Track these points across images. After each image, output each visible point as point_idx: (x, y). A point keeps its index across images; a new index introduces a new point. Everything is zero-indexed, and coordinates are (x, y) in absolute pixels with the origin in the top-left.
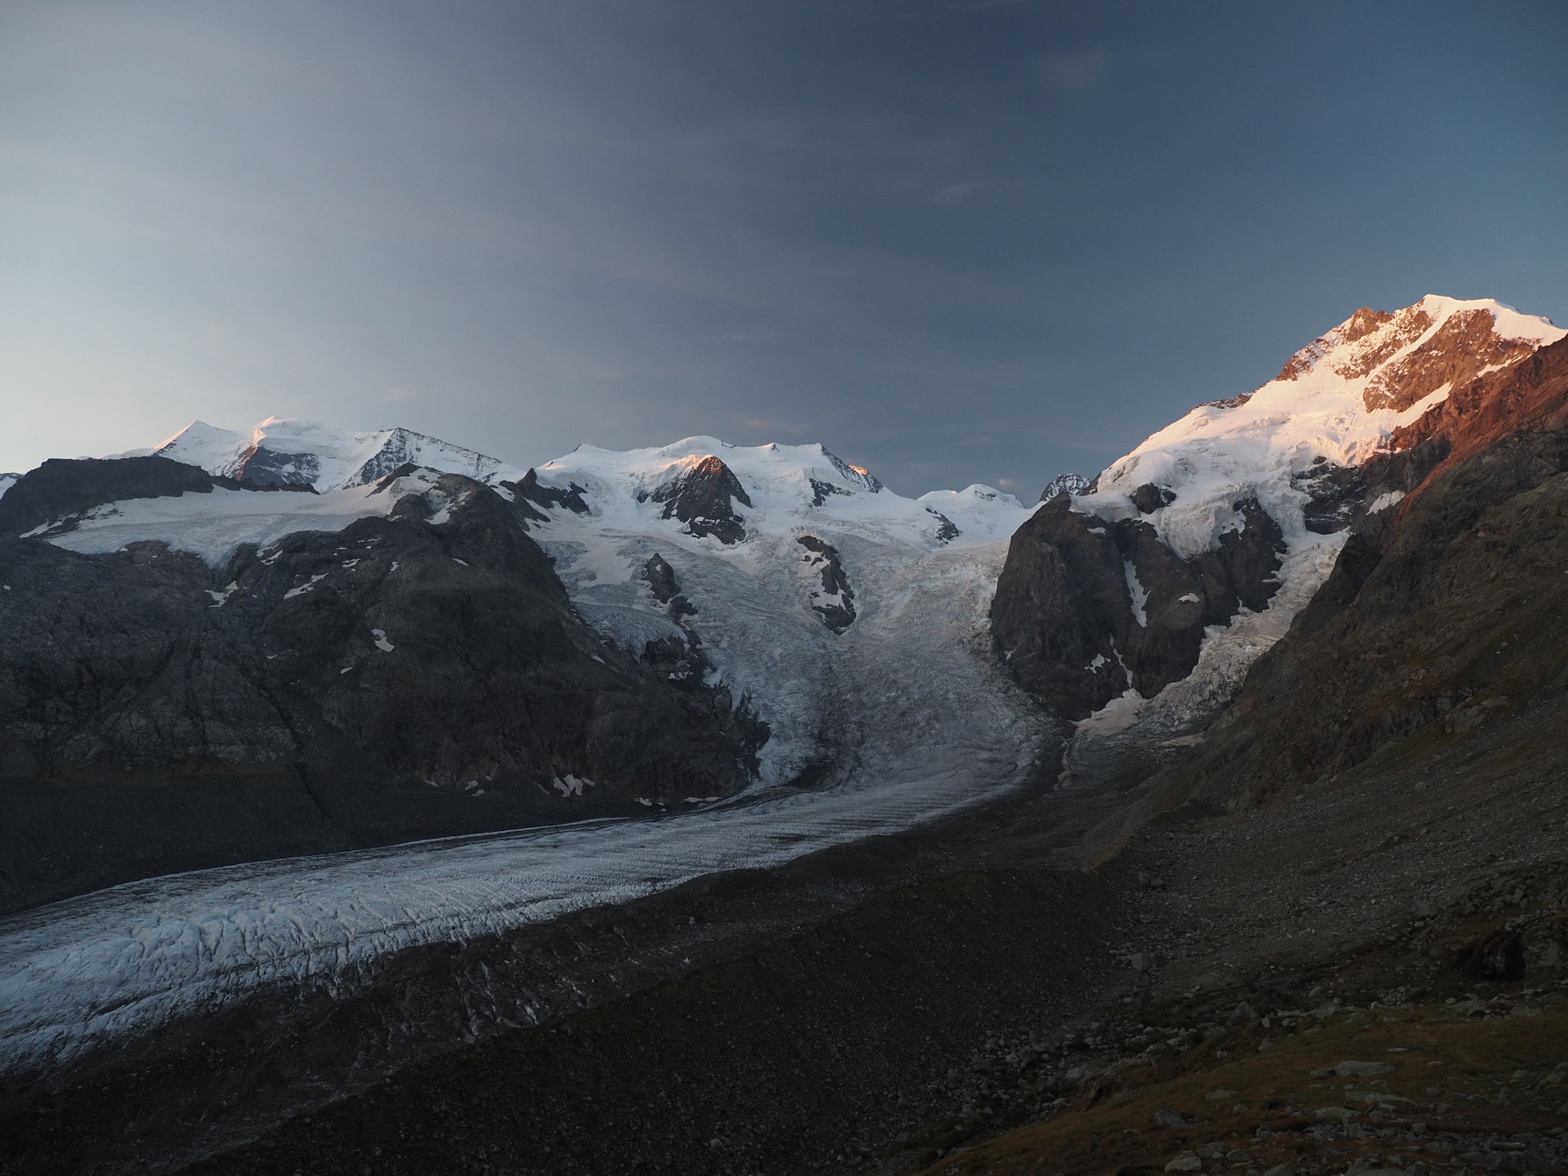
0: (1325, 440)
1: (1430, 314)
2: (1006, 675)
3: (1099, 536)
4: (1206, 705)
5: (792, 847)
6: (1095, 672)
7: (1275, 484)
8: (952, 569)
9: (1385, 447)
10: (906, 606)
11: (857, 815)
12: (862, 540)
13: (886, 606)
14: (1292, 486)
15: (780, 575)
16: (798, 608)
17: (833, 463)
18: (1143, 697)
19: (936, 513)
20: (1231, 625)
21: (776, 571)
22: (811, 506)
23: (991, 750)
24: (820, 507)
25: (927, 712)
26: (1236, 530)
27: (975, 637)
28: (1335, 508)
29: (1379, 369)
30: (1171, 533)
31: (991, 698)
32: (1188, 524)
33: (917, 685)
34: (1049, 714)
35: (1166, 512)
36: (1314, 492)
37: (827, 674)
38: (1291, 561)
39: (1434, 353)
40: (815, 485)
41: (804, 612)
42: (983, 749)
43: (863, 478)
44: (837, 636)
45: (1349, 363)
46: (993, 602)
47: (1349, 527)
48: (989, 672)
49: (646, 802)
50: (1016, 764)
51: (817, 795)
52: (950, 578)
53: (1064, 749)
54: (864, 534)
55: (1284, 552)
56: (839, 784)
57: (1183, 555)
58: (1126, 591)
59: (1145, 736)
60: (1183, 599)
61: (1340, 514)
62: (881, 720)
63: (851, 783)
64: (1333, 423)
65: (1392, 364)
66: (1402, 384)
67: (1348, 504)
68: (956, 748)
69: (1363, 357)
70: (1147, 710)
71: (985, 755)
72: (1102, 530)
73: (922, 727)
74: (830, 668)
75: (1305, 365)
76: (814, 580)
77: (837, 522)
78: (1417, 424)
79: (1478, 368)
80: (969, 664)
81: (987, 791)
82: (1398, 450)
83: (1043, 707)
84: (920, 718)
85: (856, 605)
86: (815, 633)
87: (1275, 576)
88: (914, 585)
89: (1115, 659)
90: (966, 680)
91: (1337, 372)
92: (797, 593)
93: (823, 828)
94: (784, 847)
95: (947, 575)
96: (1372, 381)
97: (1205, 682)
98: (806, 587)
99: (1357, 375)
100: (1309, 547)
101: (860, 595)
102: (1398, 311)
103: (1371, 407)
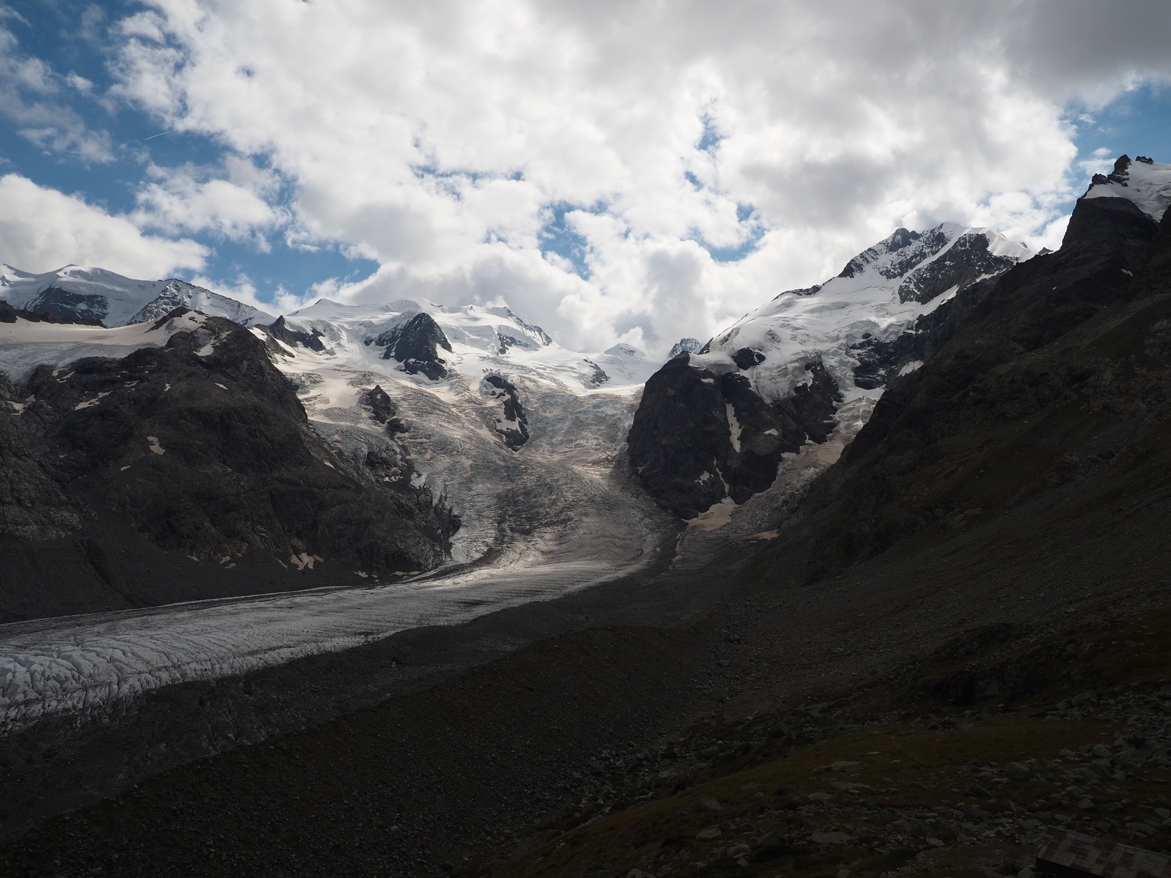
1: (946, 235)
2: (638, 484)
3: (709, 384)
4: (780, 510)
5: (473, 609)
6: (702, 484)
7: (836, 351)
9: (912, 329)
10: (566, 431)
11: (523, 586)
12: (535, 382)
13: (552, 431)
14: (847, 353)
15: (472, 405)
16: (485, 430)
17: (516, 322)
18: (736, 503)
19: (591, 363)
20: (800, 452)
21: (469, 402)
22: (497, 354)
23: (624, 540)
24: (504, 355)
25: (578, 510)
26: (806, 384)
27: (616, 456)
28: (875, 371)
29: (910, 273)
30: (760, 385)
31: (626, 501)
32: (773, 378)
33: (572, 490)
34: (668, 514)
35: (757, 369)
36: (862, 359)
37: (505, 481)
38: (844, 408)
39: (948, 263)
40: (501, 338)
41: (489, 434)
42: (619, 539)
43: (537, 334)
44: (514, 452)
45: (889, 267)
46: (630, 431)
47: (884, 385)
48: (626, 482)
49: (363, 575)
50: (642, 550)
52: (600, 411)
53: (678, 540)
54: (536, 377)
55: (840, 401)
57: (768, 401)
58: (726, 425)
59: (736, 532)
60: (767, 432)
61: (879, 375)
65: (919, 270)
66: (926, 284)
67: (884, 368)
68: (599, 537)
69: (900, 263)
70: (738, 512)
71: (620, 543)
72: (711, 381)
74: (508, 476)
75: (860, 267)
76: (498, 409)
77: (517, 367)
78: (934, 313)
79: (977, 276)
82: (920, 331)
83: (664, 508)
85: (530, 430)
86: (497, 449)
87: (832, 418)
88: (573, 416)
89: (716, 475)
91: (881, 273)
92: (485, 420)
93: (497, 596)
94: (468, 609)
95: (598, 410)
96: (905, 281)
97: (780, 493)
98: (491, 414)
99: (895, 276)
100: (856, 398)
101: (532, 422)
103: (903, 300)
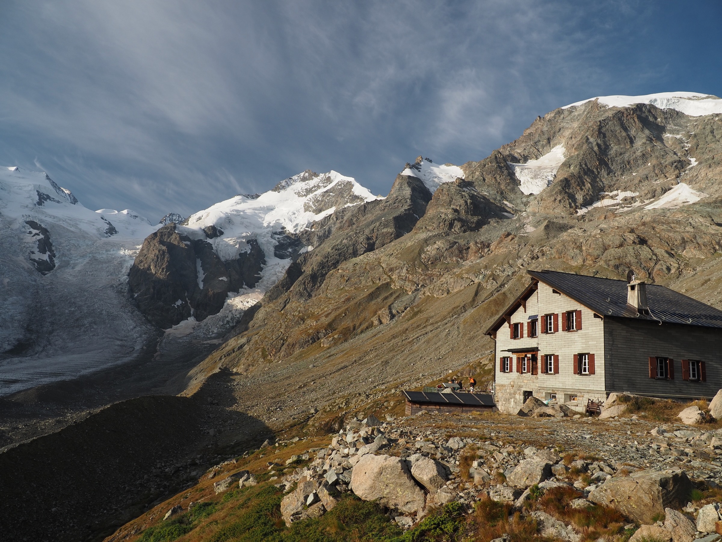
0: (287, 220)
1: (332, 178)
2: (133, 305)
3: (187, 245)
4: (225, 326)
5: (11, 386)
6: (176, 307)
7: (265, 235)
8: (112, 250)
9: (309, 228)
10: (84, 265)
11: (49, 370)
12: (64, 228)
13: (74, 264)
14: (272, 237)
15: (12, 239)
16: (21, 259)
17: (52, 184)
18: (197, 321)
19: (106, 220)
20: (239, 293)
21: (10, 237)
22: (35, 205)
23: (122, 340)
24: (40, 206)
25: (90, 319)
26: (246, 252)
27: (119, 285)
28: (286, 249)
29: (311, 196)
30: (219, 249)
31: (124, 316)
32: (227, 246)
33: (86, 306)
34: (152, 325)
35: (218, 239)
36: (280, 241)
37: (35, 295)
38: (267, 269)
39: (331, 194)
40: (39, 194)
41: (25, 261)
42: (118, 339)
43: (68, 195)
44: (43, 276)
45: (300, 191)
46: (131, 269)
47: (291, 258)
48: (125, 303)
50: (133, 348)
51: (24, 359)
52: (110, 254)
53: (158, 342)
54: (65, 225)
55: (265, 264)
56: (36, 353)
57: (223, 259)
58: (196, 272)
59: (196, 338)
60: (220, 279)
61: (288, 251)
62: (64, 322)
63: (44, 353)
64: (291, 213)
65: (316, 195)
66: (319, 203)
67: (292, 248)
68: (104, 338)
69: (306, 189)
70: (198, 326)
71: (118, 343)
72: (189, 243)
73: (87, 327)
74: (37, 292)
75: (284, 188)
76: (33, 244)
77: (50, 216)
78: (321, 221)
79: (345, 204)
80: (115, 298)
81: (119, 360)
82: (313, 230)
83: (150, 322)
84: (86, 322)
85: (57, 262)
86: (30, 272)
87: (259, 274)
88: (90, 255)
89: (186, 302)
90: (112, 306)
91: (295, 193)
92: (21, 250)
93: (29, 376)
94: (7, 386)
95: (109, 253)
96: (308, 200)
97: (225, 317)
98: (27, 248)
99: (303, 196)
100: (274, 264)
101: (59, 256)
102: (321, 174)
103: (306, 210)
